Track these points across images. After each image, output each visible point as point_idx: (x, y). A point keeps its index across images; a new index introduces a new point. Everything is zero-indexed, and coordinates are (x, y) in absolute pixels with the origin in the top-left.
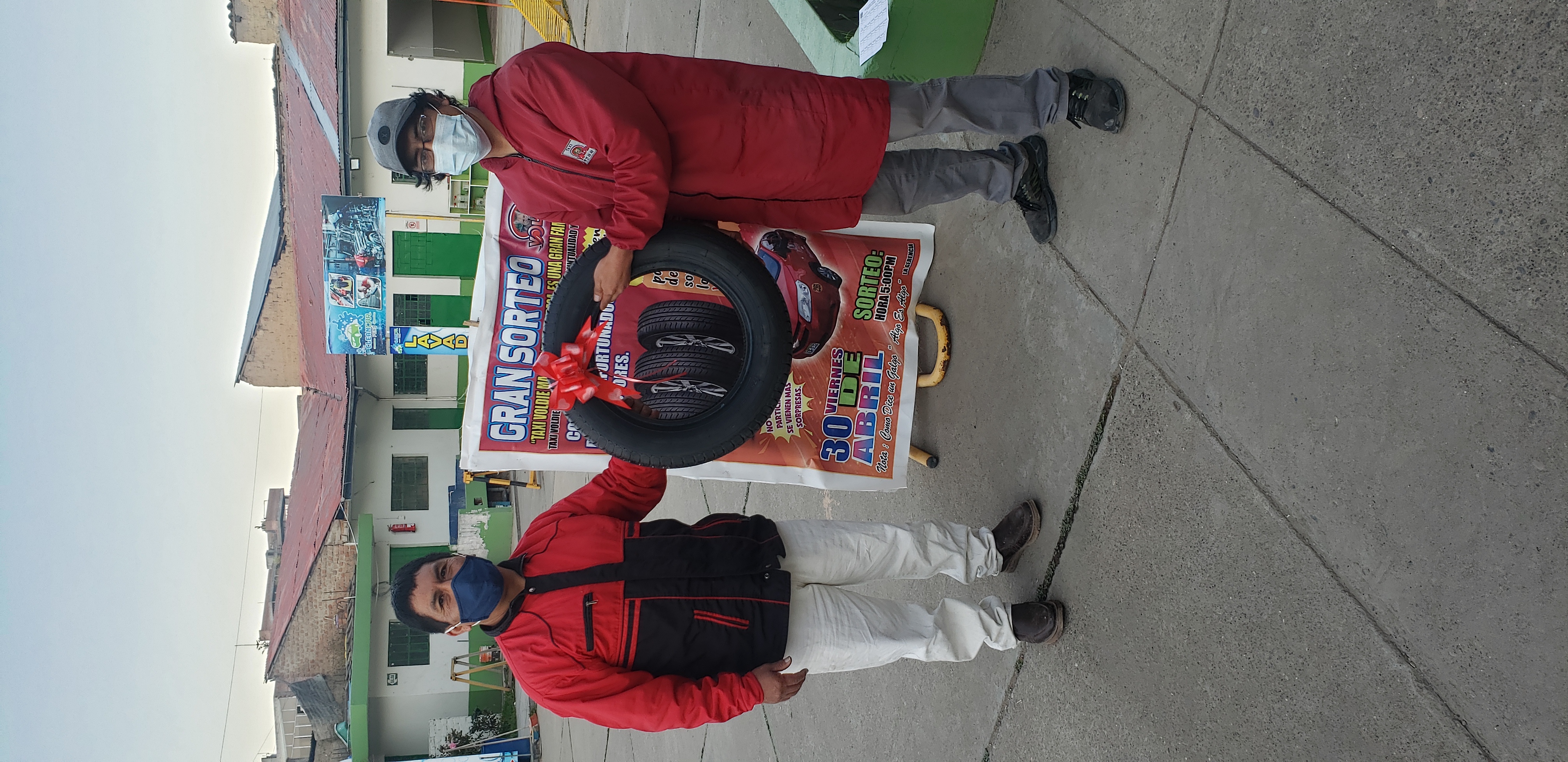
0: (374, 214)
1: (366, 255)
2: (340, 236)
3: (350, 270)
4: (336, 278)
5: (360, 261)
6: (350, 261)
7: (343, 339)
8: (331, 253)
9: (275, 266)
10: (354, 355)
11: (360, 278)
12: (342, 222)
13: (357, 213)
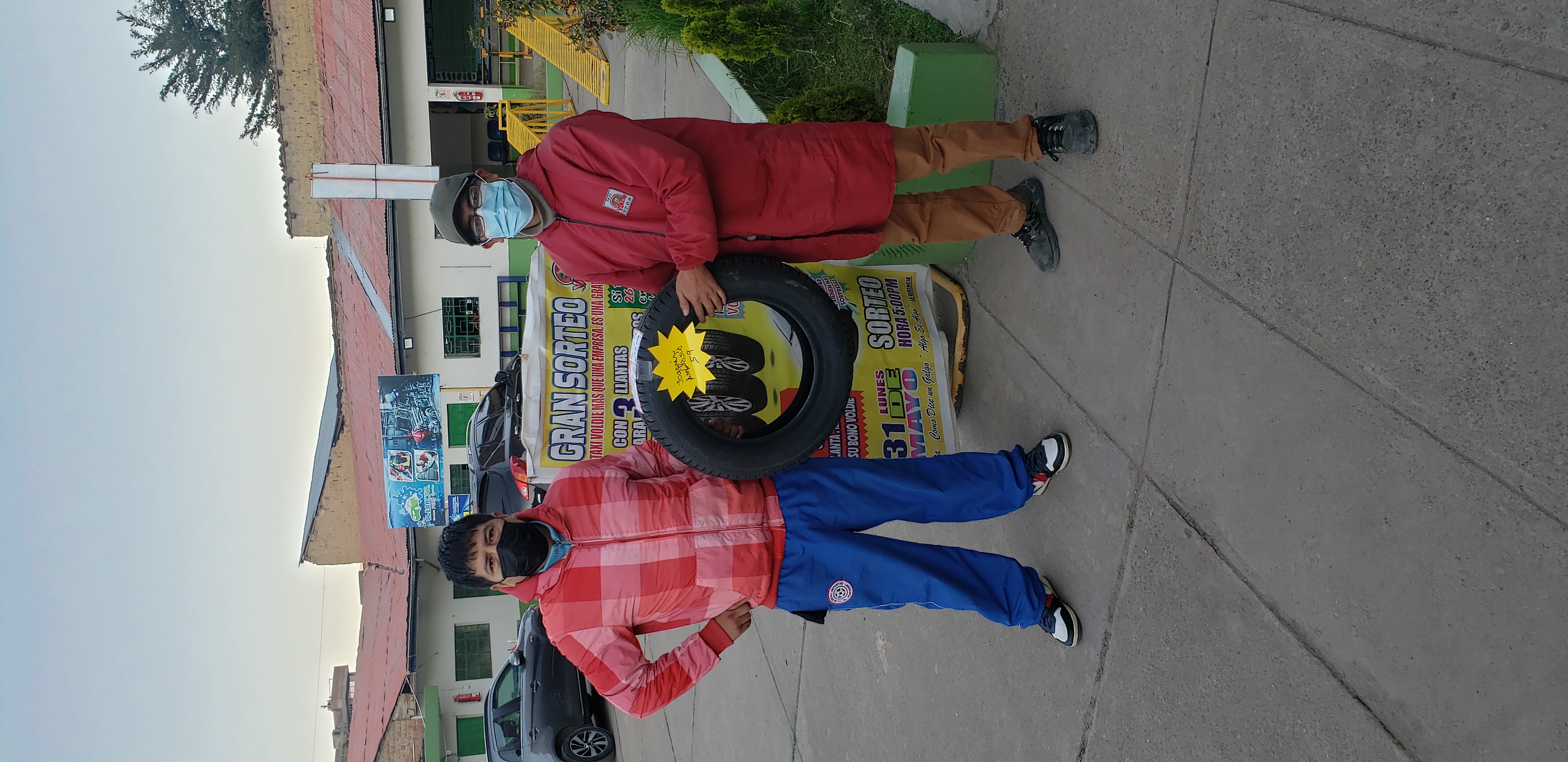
0: (429, 390)
1: (423, 429)
2: (397, 414)
3: (407, 445)
4: (395, 454)
5: (417, 436)
6: (407, 437)
7: (403, 513)
8: (389, 430)
9: (335, 446)
10: (414, 528)
11: (418, 453)
12: (400, 400)
13: (413, 391)
